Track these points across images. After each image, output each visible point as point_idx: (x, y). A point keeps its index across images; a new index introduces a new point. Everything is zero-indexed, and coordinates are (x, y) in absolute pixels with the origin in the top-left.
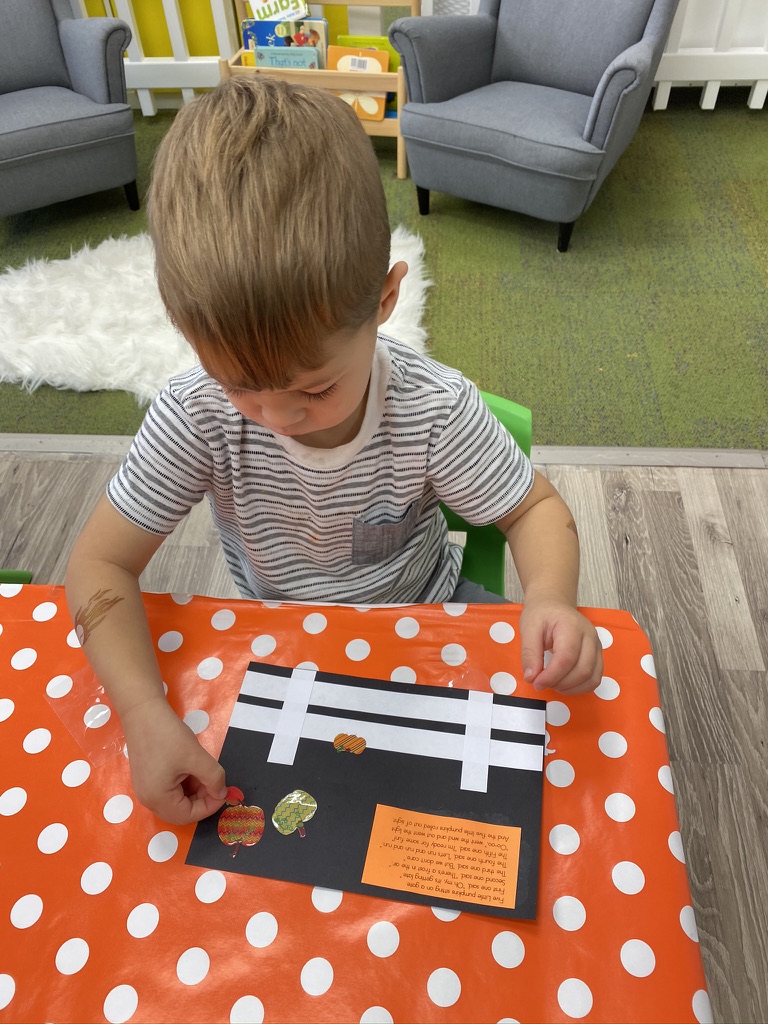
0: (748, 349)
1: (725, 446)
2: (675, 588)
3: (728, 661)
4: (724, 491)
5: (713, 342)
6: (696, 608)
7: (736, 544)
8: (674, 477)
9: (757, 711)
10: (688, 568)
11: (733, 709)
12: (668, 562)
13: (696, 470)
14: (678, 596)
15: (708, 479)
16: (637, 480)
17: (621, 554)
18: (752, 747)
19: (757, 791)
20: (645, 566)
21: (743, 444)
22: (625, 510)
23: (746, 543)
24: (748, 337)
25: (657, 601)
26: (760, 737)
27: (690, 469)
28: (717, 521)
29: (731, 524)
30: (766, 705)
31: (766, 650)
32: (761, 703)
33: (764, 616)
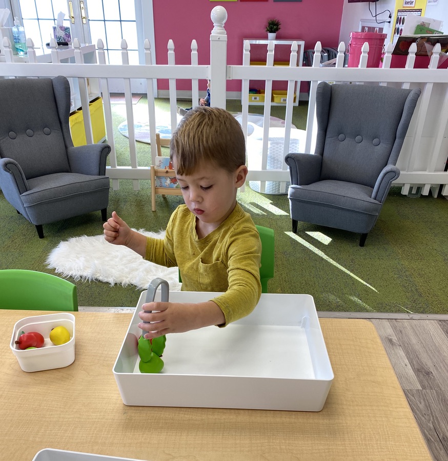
0: (395, 279)
1: (392, 312)
3: (406, 386)
5: (380, 276)
7: (402, 345)
9: (421, 403)
13: (380, 320)
15: (386, 323)
18: (421, 416)
19: (426, 431)
21: (399, 311)
23: (406, 345)
24: (395, 274)
26: (424, 412)
27: (378, 320)
28: (393, 338)
29: (399, 339)
30: (424, 401)
31: (421, 382)
32: (422, 401)
33: (418, 370)
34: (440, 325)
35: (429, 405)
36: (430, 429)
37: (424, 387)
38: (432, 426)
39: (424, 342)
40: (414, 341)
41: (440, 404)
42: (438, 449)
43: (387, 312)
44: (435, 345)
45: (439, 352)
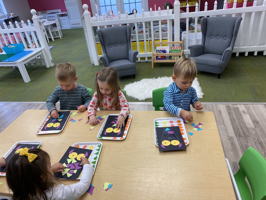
1: (246, 102)
2: (239, 119)
3: (248, 126)
4: (246, 107)
6: (243, 121)
7: (248, 113)
8: (237, 106)
10: (241, 116)
11: (250, 132)
12: (237, 115)
14: (240, 119)
15: (243, 106)
16: (231, 106)
17: (230, 115)
18: (253, 136)
20: (234, 116)
21: (248, 101)
22: (229, 110)
25: (236, 120)
27: (240, 105)
28: (245, 111)
29: (247, 111)
30: (255, 131)
31: (254, 125)
32: (254, 131)
33: (254, 121)
34: (265, 106)
35: (257, 132)
36: (256, 140)
37: (255, 127)
38: (257, 139)
39: (257, 112)
40: (253, 112)
41: (261, 132)
42: (258, 145)
43: (244, 102)
44: (262, 113)
45: (263, 115)
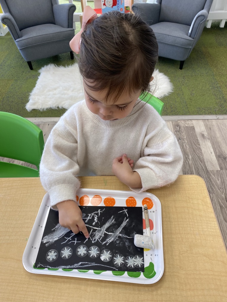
1: (205, 114)
3: (210, 168)
4: (206, 126)
6: (200, 155)
7: (210, 139)
8: (192, 123)
10: (197, 145)
11: (212, 180)
12: (192, 144)
13: (198, 120)
14: (195, 152)
15: (201, 123)
16: (182, 124)
18: (218, 189)
20: (186, 145)
21: (210, 113)
22: (179, 131)
23: (213, 138)
25: (189, 154)
26: (220, 187)
27: (196, 120)
28: (204, 133)
29: (208, 134)
31: (220, 165)
32: (219, 178)
33: (219, 156)
35: (224, 181)
36: (223, 199)
37: (221, 168)
38: (224, 196)
39: (224, 136)
40: (218, 135)
43: (202, 114)
